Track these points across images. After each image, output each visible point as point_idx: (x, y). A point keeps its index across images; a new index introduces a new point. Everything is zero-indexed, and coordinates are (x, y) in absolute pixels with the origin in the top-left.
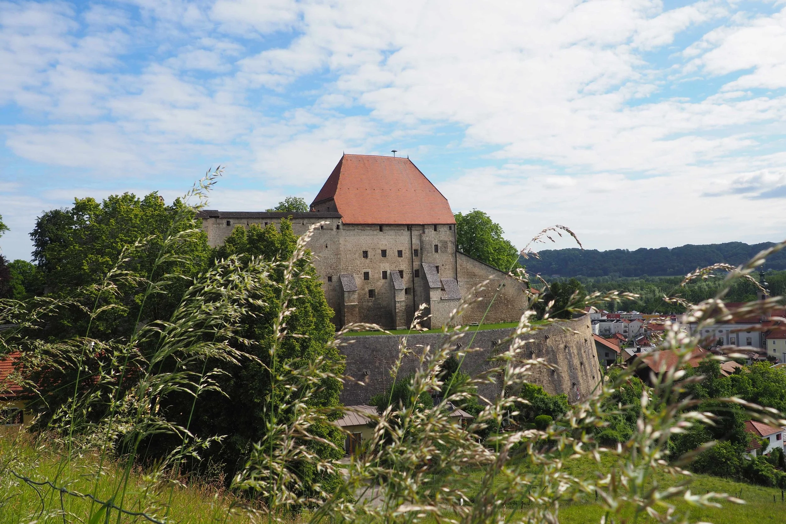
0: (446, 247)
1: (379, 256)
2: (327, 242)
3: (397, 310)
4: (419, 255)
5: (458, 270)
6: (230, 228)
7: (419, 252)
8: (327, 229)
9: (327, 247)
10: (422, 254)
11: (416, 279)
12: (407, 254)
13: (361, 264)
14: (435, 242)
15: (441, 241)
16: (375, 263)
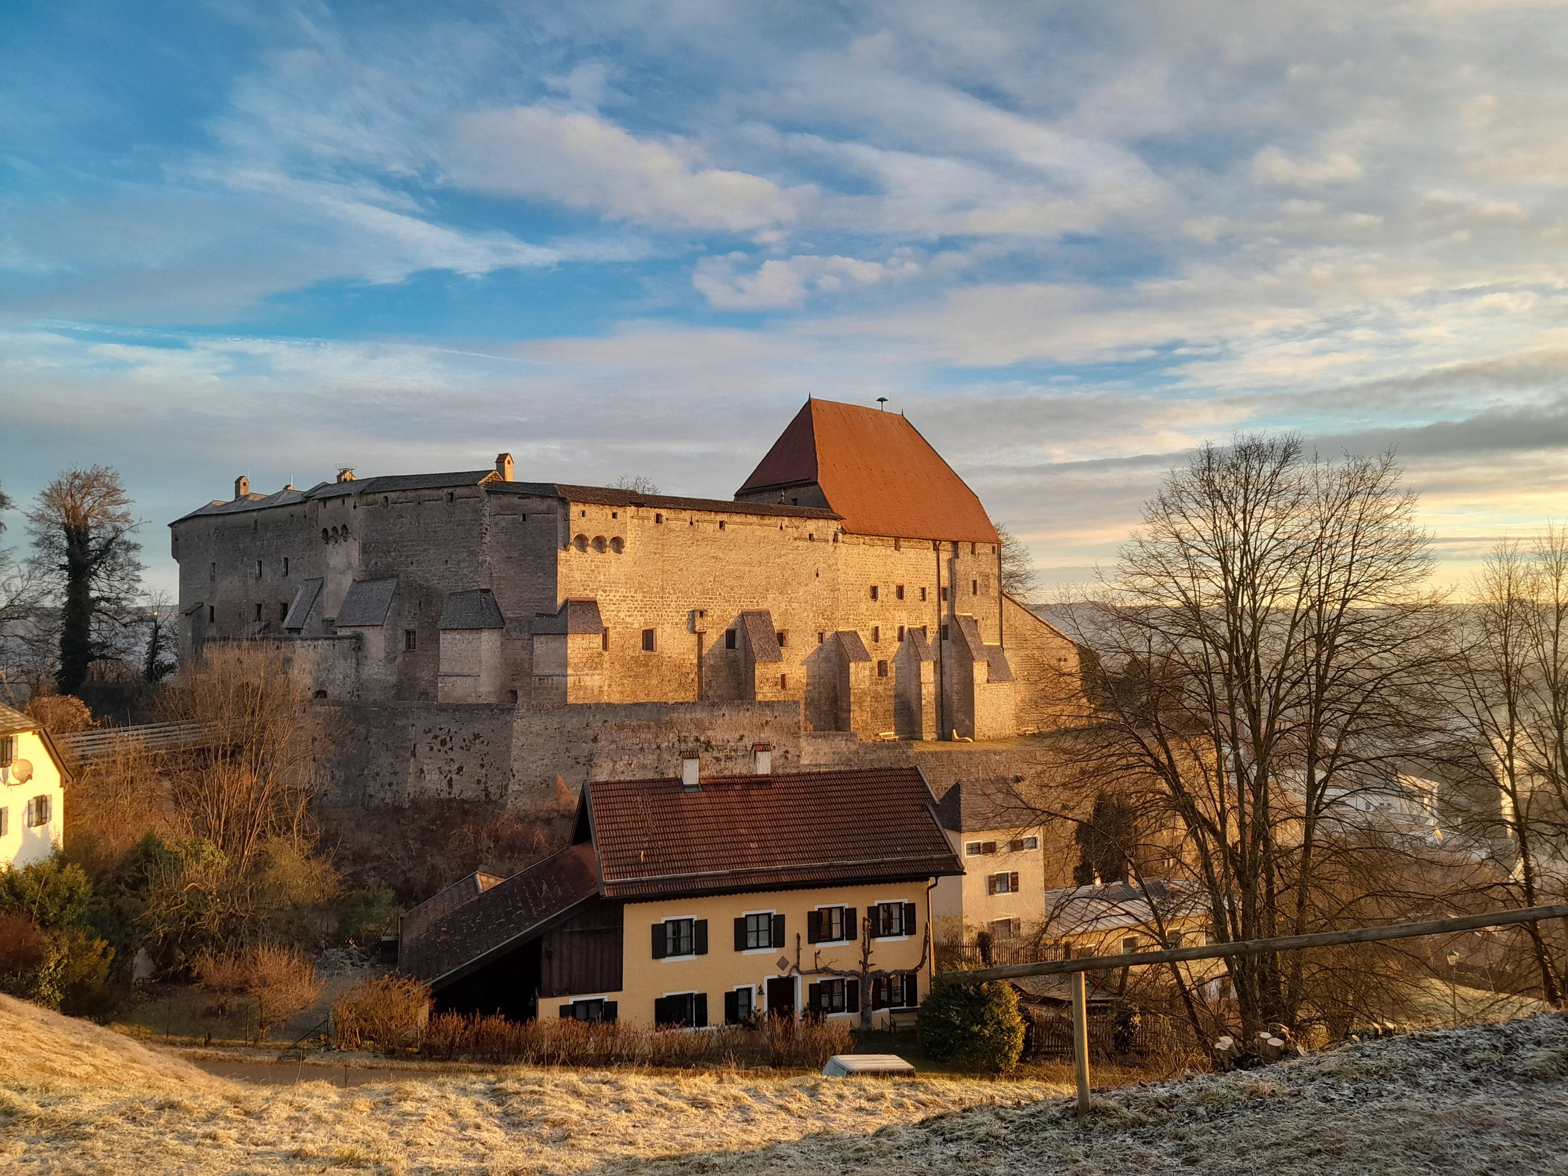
0: (987, 586)
1: (893, 597)
2: (817, 565)
3: (924, 702)
4: (949, 597)
5: (1004, 628)
6: (661, 527)
7: (949, 592)
8: (819, 540)
9: (817, 575)
10: (953, 596)
11: (944, 642)
12: (933, 594)
13: (867, 610)
14: (974, 575)
15: (981, 574)
16: (888, 610)
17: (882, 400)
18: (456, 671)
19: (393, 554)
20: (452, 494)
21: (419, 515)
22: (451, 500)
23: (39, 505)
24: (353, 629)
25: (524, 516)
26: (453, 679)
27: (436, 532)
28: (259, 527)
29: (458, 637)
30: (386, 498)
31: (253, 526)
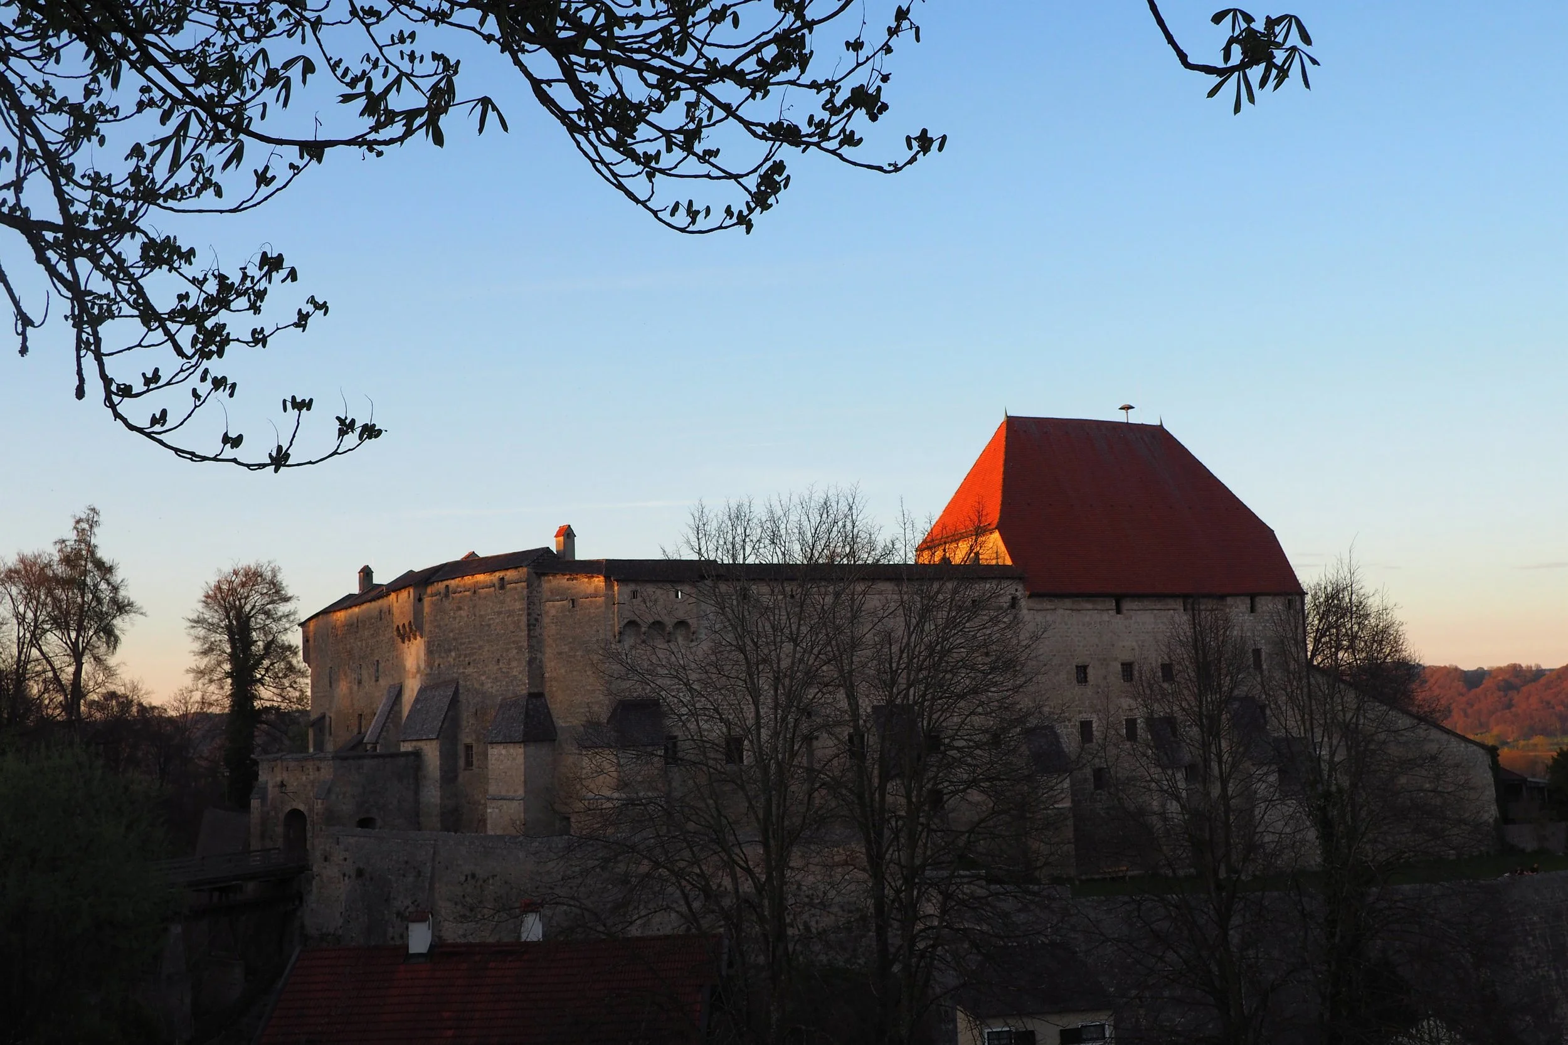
1: (1116, 678)
17: (1128, 408)
18: (503, 793)
19: (453, 654)
20: (502, 579)
21: (474, 607)
22: (502, 587)
23: (200, 607)
24: (414, 743)
25: (573, 601)
26: (500, 802)
27: (489, 625)
28: (360, 625)
29: (504, 752)
30: (447, 586)
31: (356, 625)
